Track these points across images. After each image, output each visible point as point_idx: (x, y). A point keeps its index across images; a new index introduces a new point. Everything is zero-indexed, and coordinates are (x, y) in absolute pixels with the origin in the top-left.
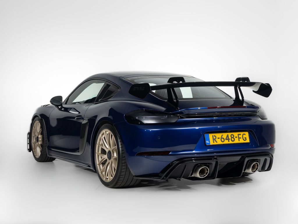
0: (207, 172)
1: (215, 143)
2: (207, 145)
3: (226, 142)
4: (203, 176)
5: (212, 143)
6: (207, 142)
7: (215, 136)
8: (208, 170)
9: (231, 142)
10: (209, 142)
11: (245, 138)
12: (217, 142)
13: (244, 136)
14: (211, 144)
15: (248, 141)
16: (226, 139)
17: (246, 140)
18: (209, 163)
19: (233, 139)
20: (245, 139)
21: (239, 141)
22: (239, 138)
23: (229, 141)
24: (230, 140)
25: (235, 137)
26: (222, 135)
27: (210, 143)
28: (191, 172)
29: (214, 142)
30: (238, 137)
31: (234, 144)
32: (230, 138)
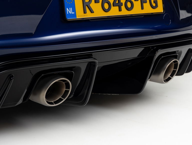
0: (67, 92)
1: (89, 15)
2: (69, 18)
3: (114, 12)
4: (56, 102)
5: (80, 15)
6: (69, 11)
8: (68, 86)
9: (124, 12)
10: (74, 10)
11: (156, 2)
12: (92, 11)
14: (77, 18)
15: (160, 9)
16: (115, 4)
17: (157, 6)
18: (71, 68)
19: (129, 5)
20: (154, 5)
21: (142, 8)
22: (143, 2)
23: (120, 10)
24: (123, 7)
27: (75, 15)
28: (26, 90)
29: (85, 12)
31: (131, 16)
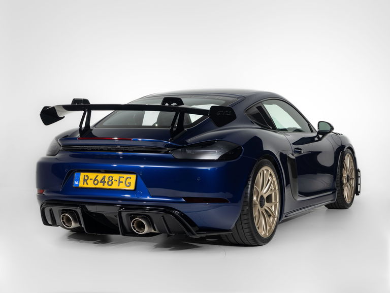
1: (85, 186)
2: (75, 186)
3: (100, 186)
5: (81, 185)
6: (76, 182)
7: (87, 176)
9: (106, 186)
10: (79, 183)
11: (130, 183)
12: (87, 184)
13: (128, 180)
14: (79, 186)
15: (132, 187)
16: (101, 182)
19: (110, 183)
20: (128, 184)
21: (119, 186)
22: (120, 182)
23: (104, 185)
24: (106, 184)
25: (113, 181)
26: (97, 176)
29: (84, 184)
30: (118, 181)
31: (110, 189)
32: (107, 180)
